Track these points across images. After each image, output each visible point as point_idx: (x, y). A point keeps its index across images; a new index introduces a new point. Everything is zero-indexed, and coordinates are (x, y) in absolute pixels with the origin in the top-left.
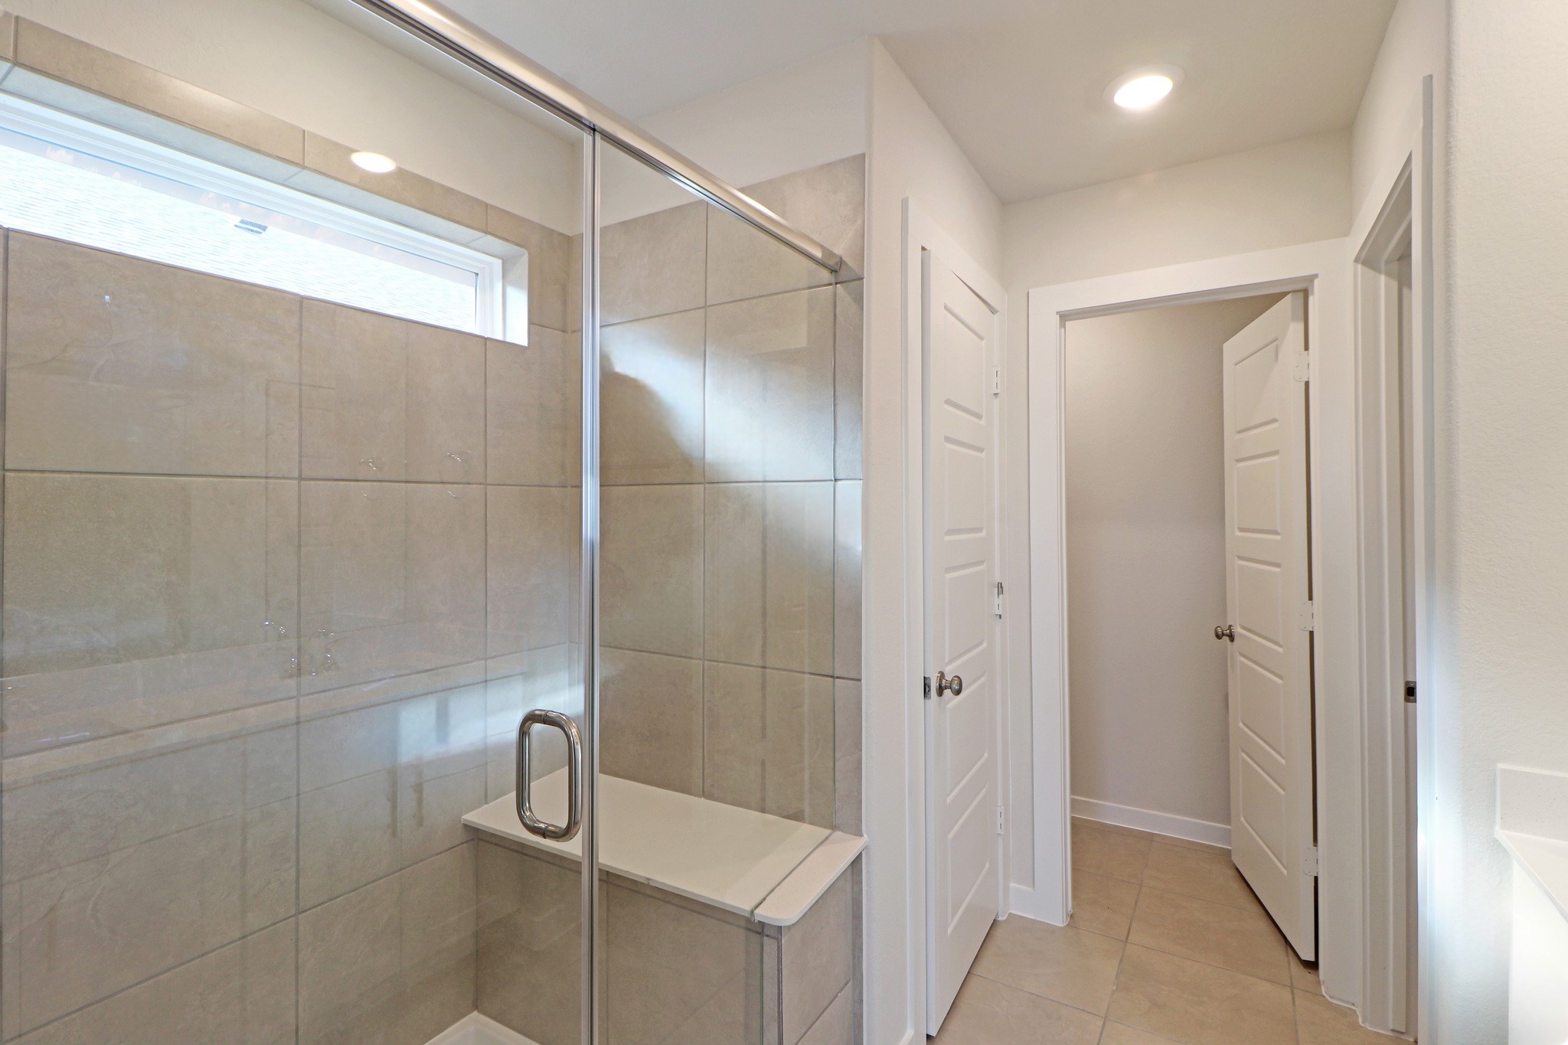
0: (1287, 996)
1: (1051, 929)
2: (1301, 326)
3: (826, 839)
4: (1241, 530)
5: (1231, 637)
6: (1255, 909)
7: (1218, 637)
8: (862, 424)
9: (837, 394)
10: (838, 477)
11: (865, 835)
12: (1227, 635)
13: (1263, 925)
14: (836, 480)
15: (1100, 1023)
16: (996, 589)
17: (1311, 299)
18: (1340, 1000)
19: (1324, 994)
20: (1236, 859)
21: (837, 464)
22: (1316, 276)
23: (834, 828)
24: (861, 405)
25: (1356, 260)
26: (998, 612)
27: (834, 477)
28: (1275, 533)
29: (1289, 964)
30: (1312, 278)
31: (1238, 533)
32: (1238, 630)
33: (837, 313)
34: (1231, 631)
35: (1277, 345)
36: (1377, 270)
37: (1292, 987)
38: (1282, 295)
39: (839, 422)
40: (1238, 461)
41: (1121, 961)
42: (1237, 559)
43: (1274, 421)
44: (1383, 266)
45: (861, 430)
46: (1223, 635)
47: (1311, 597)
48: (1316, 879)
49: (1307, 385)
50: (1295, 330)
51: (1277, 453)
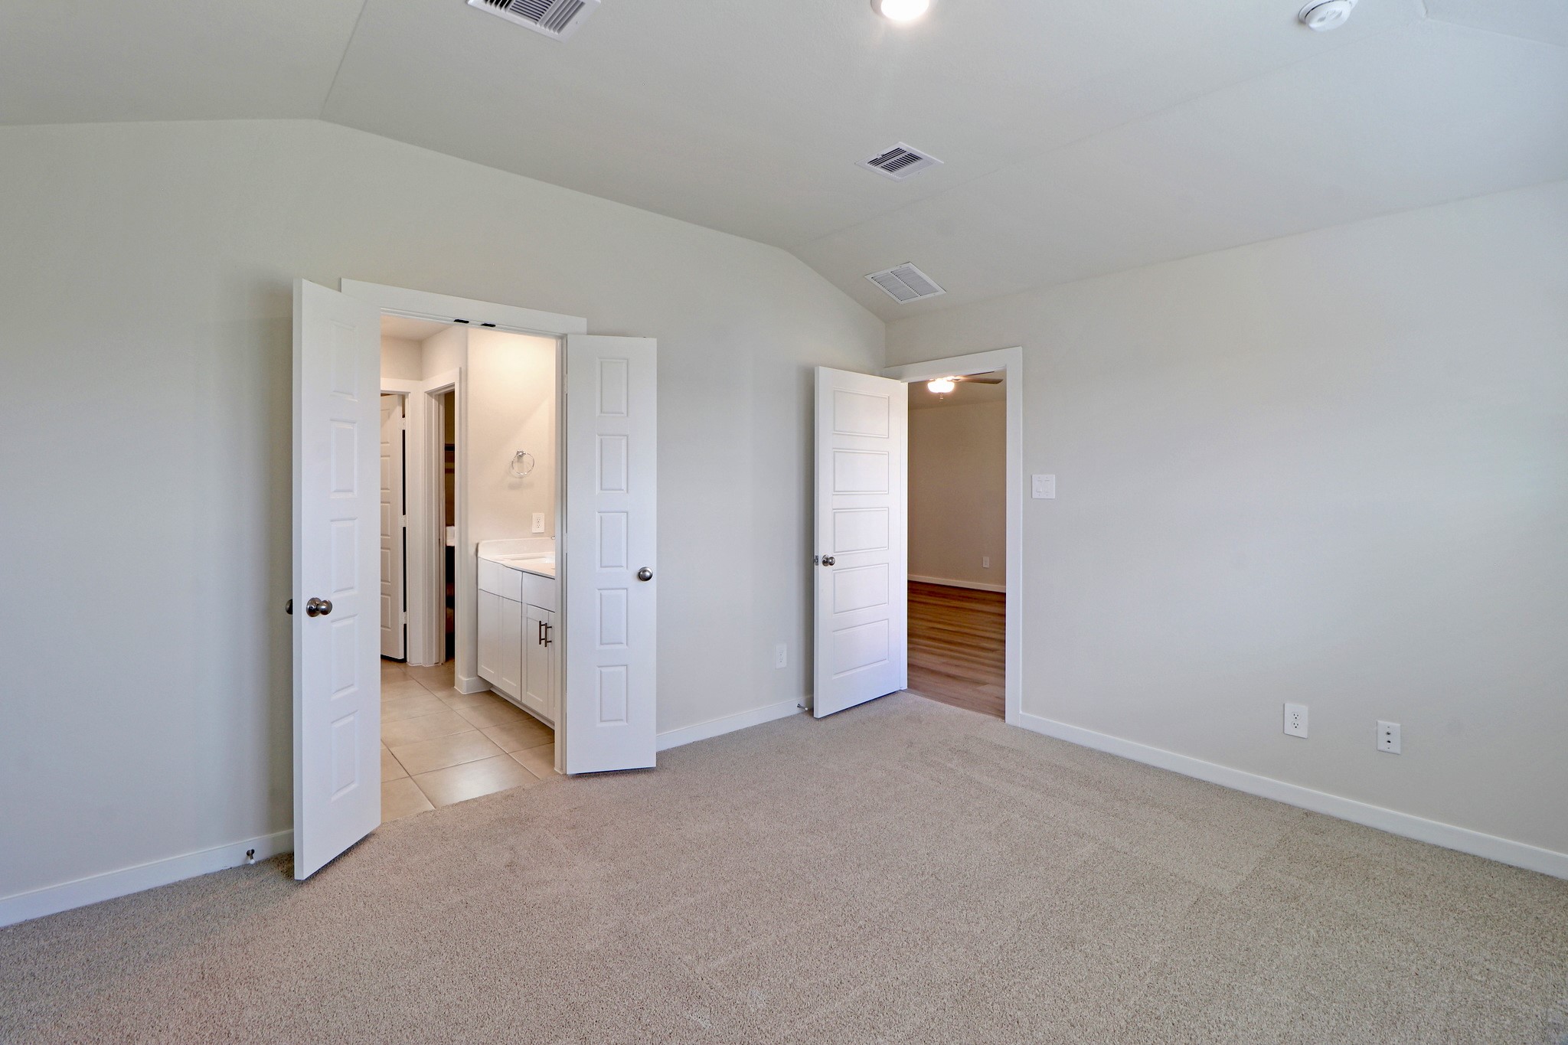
2: (401, 409)
17: (407, 401)
18: (415, 667)
19: (410, 665)
22: (410, 393)
25: (426, 393)
30: (408, 393)
35: (389, 412)
36: (432, 397)
43: (388, 442)
47: (404, 513)
48: (405, 625)
49: (404, 431)
50: (399, 409)
51: (389, 456)
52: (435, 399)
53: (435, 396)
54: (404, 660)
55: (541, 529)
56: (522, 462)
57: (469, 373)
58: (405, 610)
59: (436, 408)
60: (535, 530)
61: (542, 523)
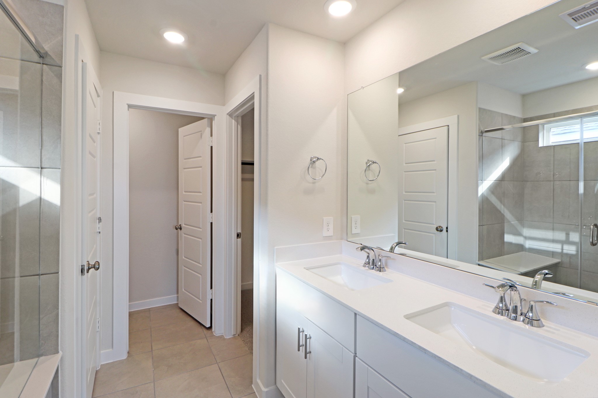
0: (205, 340)
1: (121, 362)
2: (210, 129)
3: (36, 363)
4: (185, 192)
5: (181, 229)
6: (189, 319)
7: (176, 229)
8: (61, 140)
9: (43, 122)
10: (43, 166)
11: (60, 352)
12: (179, 228)
13: (193, 323)
14: (42, 168)
15: (152, 384)
16: (98, 220)
17: (214, 122)
18: (219, 334)
19: (215, 335)
20: (180, 306)
21: (43, 160)
22: (216, 115)
23: (39, 356)
24: (61, 131)
25: (227, 114)
26: (99, 231)
27: (41, 166)
28: (200, 192)
29: (203, 331)
30: (214, 116)
31: (184, 193)
32: (183, 226)
33: (44, 80)
34: (181, 227)
35: (201, 133)
36: (232, 118)
37: (206, 337)
38: (203, 118)
39: (44, 138)
40: (184, 169)
41: (152, 358)
42: (183, 201)
43: (200, 157)
44: (233, 117)
45: (61, 143)
46: (178, 228)
47: (212, 212)
48: (211, 300)
49: (212, 147)
50: (208, 130)
51: (201, 167)
52: (235, 120)
53: (235, 117)
54: (211, 327)
55: (331, 233)
56: (315, 168)
57: (270, 78)
58: (211, 288)
59: (235, 127)
60: (326, 233)
61: (331, 226)
